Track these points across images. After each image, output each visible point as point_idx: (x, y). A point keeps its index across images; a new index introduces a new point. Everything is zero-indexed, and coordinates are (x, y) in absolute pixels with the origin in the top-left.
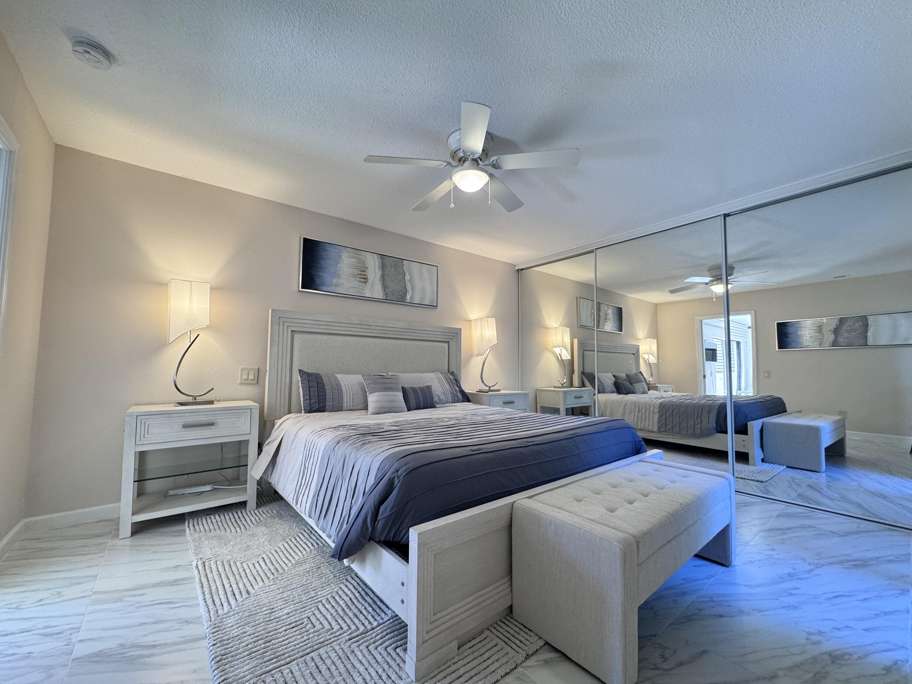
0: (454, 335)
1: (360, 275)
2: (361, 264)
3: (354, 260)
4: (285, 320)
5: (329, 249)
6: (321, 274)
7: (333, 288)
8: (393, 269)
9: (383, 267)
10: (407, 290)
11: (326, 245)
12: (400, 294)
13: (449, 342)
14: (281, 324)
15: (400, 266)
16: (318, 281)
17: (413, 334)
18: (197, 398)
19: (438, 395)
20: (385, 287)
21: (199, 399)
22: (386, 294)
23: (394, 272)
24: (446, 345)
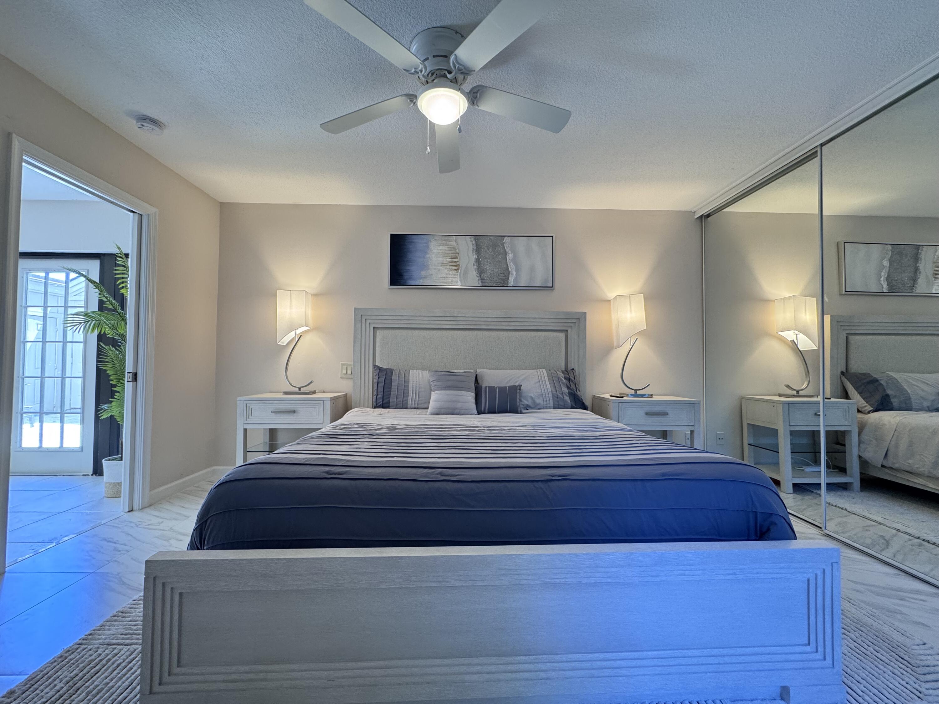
0: (575, 321)
1: (452, 262)
2: (452, 250)
3: (445, 248)
4: (366, 317)
5: (415, 241)
6: (408, 268)
7: (421, 281)
8: (490, 250)
9: (478, 250)
10: (509, 271)
11: (414, 237)
12: (500, 277)
13: (567, 331)
14: (363, 321)
15: (500, 244)
16: (406, 276)
17: (512, 324)
18: (302, 389)
19: (531, 397)
20: (481, 272)
21: (303, 390)
22: (482, 280)
23: (492, 253)
24: (562, 335)
